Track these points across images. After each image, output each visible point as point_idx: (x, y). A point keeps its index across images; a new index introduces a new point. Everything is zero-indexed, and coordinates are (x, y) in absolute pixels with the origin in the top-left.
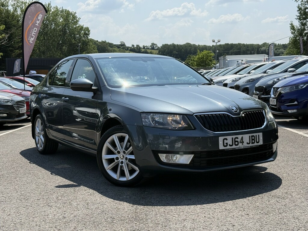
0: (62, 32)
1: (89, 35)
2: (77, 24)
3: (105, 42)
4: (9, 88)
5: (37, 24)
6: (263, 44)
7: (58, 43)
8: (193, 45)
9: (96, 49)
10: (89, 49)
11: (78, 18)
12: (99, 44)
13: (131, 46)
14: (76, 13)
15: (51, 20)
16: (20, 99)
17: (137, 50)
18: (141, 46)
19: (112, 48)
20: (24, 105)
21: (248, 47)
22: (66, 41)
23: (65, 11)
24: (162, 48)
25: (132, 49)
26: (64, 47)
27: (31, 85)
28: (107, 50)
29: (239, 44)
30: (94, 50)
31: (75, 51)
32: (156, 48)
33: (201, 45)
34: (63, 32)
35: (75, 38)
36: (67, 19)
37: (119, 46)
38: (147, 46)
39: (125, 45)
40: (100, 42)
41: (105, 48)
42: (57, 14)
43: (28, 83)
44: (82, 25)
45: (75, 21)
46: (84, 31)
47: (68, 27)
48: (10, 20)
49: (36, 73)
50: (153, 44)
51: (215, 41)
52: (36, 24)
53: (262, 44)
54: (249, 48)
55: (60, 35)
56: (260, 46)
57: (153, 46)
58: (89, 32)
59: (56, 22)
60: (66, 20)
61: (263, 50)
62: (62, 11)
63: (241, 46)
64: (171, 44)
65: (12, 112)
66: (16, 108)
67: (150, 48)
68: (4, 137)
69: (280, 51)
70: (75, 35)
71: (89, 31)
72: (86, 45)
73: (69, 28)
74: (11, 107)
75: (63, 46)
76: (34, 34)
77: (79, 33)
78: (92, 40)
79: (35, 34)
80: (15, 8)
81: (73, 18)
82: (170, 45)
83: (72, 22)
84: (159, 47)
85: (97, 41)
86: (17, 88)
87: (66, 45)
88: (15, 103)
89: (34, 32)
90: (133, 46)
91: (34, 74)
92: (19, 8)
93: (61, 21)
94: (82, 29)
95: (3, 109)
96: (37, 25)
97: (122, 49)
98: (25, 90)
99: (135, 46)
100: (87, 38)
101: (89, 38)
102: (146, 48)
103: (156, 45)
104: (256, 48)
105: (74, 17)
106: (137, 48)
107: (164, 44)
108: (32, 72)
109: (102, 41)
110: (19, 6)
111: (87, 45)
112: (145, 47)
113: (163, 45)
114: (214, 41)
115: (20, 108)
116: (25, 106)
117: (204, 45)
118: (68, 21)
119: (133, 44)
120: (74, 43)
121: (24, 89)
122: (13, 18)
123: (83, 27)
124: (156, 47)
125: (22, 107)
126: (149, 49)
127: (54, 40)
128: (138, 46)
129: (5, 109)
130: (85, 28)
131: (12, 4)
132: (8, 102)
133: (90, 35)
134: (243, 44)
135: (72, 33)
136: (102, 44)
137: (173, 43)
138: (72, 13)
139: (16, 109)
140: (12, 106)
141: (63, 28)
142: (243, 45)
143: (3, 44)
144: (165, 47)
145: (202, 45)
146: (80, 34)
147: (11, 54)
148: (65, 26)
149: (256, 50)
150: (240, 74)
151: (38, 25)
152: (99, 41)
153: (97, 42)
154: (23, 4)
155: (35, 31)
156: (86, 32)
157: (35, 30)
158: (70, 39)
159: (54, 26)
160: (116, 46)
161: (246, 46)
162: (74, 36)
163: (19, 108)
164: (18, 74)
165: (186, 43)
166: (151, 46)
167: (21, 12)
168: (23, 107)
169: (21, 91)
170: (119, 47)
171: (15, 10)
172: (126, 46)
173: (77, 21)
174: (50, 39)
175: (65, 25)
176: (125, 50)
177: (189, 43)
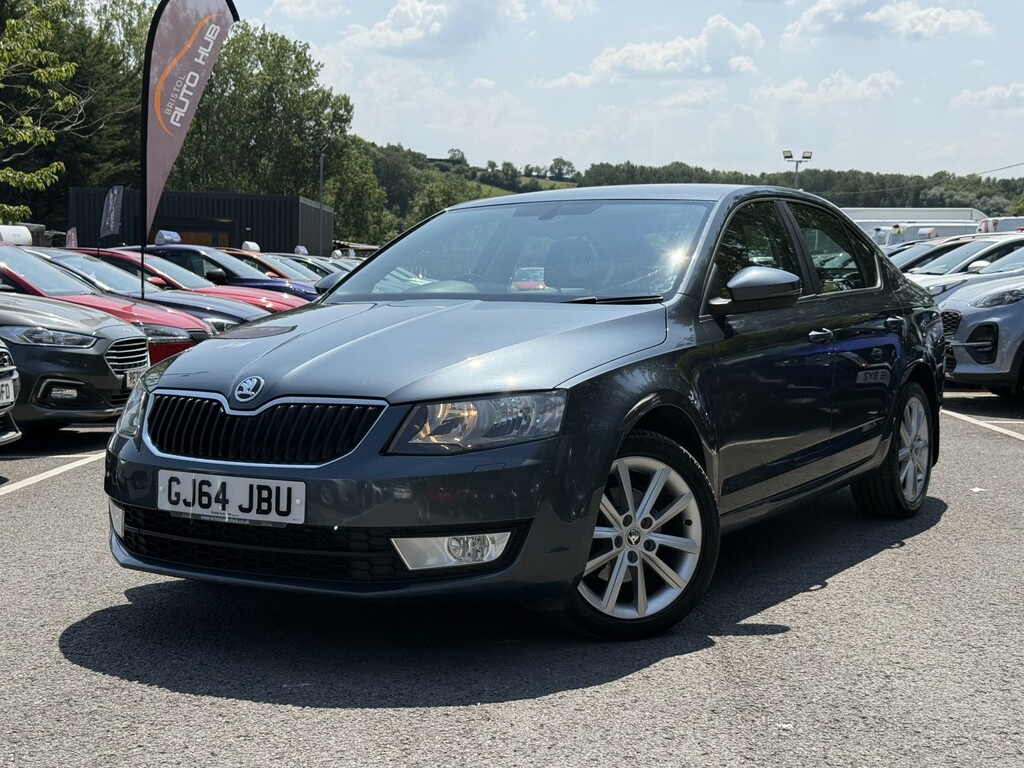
0: (259, 108)
1: (347, 121)
2: (312, 84)
3: (398, 149)
4: (87, 289)
5: (198, 58)
6: (935, 175)
7: (243, 145)
8: (696, 169)
9: (372, 170)
10: (346, 169)
11: (316, 62)
12: (381, 155)
13: (484, 165)
14: (307, 46)
15: (223, 66)
16: (129, 332)
17: (506, 179)
18: (520, 167)
19: (421, 169)
20: (144, 357)
21: (883, 185)
22: (271, 138)
23: (273, 40)
24: (591, 177)
25: (490, 176)
26: (263, 161)
27: (164, 282)
28: (404, 175)
29: (854, 174)
30: (364, 175)
31: (302, 173)
32: (569, 176)
33: (724, 173)
34: (261, 107)
35: (300, 130)
36: (279, 66)
37: (446, 164)
38: (538, 169)
39: (466, 161)
40: (382, 148)
41: (400, 169)
42: (244, 50)
43: (154, 274)
44: (327, 88)
45: (305, 72)
46: (332, 108)
47: (281, 93)
48: (90, 60)
49: (179, 239)
50: (559, 162)
51: (791, 157)
52: (196, 60)
53: (931, 175)
54: (887, 190)
55: (253, 119)
56: (925, 182)
57: (560, 170)
58: (349, 113)
59: (241, 75)
60: (274, 68)
61: (934, 195)
62: (263, 39)
63: (859, 180)
64: (623, 163)
65: (98, 382)
66: (114, 367)
67: (549, 174)
68: (67, 483)
69: (992, 202)
70: (301, 119)
71: (349, 109)
72: (339, 156)
73: (282, 95)
74: (96, 363)
75: (261, 156)
76: (185, 95)
77: (316, 115)
78: (356, 141)
79: (191, 94)
80: (107, 21)
81: (299, 62)
82: (618, 167)
83: (293, 76)
84: (579, 174)
85: (373, 145)
86: (112, 290)
87: (270, 153)
88: (112, 349)
89: (188, 88)
90: (492, 165)
91: (172, 242)
92: (120, 23)
93: (256, 72)
94: (327, 103)
95: (62, 369)
96: (200, 61)
97: (454, 176)
98: (143, 299)
99: (500, 168)
100: (343, 131)
101: (349, 132)
102: (534, 174)
103: (570, 165)
104: (909, 189)
105: (303, 61)
106: (506, 174)
107: (597, 163)
108: (166, 237)
109: (388, 144)
110: (121, 18)
111: (341, 156)
112: (531, 170)
113: (593, 165)
114: (789, 156)
115: (130, 366)
116: (148, 359)
117: (733, 171)
118: (281, 71)
119: (492, 160)
120: (297, 148)
121: (140, 295)
122: (98, 53)
123: (329, 95)
124: (567, 173)
125: (136, 365)
126: (544, 177)
127: (232, 136)
128: (507, 165)
129: (72, 370)
130: (338, 98)
131: (97, 7)
132: (83, 342)
133: (352, 124)
134: (868, 174)
135: (293, 111)
136: (387, 155)
137: (628, 162)
138: (295, 47)
139: (113, 370)
140: (99, 358)
141: (262, 97)
142: (866, 178)
143: (66, 129)
144: (600, 174)
145: (727, 171)
146: (320, 117)
147: (89, 174)
148: (270, 89)
149: (911, 195)
150: (929, 274)
151: (203, 63)
152: (379, 145)
153: (373, 149)
154: (131, 10)
155: (190, 85)
156: (341, 112)
157: (192, 81)
158: (287, 134)
159: (233, 88)
160: (436, 165)
161: (878, 180)
162: (300, 124)
163: (123, 367)
164: (114, 241)
165: (672, 164)
166: (552, 169)
167: (126, 36)
168: (141, 364)
169: (128, 303)
170: (444, 169)
171: (107, 28)
172: (468, 165)
173: (312, 74)
174: (219, 131)
175: (272, 84)
176: (466, 177)
177: (681, 165)
